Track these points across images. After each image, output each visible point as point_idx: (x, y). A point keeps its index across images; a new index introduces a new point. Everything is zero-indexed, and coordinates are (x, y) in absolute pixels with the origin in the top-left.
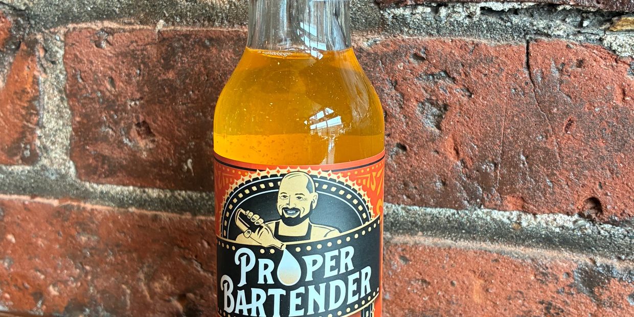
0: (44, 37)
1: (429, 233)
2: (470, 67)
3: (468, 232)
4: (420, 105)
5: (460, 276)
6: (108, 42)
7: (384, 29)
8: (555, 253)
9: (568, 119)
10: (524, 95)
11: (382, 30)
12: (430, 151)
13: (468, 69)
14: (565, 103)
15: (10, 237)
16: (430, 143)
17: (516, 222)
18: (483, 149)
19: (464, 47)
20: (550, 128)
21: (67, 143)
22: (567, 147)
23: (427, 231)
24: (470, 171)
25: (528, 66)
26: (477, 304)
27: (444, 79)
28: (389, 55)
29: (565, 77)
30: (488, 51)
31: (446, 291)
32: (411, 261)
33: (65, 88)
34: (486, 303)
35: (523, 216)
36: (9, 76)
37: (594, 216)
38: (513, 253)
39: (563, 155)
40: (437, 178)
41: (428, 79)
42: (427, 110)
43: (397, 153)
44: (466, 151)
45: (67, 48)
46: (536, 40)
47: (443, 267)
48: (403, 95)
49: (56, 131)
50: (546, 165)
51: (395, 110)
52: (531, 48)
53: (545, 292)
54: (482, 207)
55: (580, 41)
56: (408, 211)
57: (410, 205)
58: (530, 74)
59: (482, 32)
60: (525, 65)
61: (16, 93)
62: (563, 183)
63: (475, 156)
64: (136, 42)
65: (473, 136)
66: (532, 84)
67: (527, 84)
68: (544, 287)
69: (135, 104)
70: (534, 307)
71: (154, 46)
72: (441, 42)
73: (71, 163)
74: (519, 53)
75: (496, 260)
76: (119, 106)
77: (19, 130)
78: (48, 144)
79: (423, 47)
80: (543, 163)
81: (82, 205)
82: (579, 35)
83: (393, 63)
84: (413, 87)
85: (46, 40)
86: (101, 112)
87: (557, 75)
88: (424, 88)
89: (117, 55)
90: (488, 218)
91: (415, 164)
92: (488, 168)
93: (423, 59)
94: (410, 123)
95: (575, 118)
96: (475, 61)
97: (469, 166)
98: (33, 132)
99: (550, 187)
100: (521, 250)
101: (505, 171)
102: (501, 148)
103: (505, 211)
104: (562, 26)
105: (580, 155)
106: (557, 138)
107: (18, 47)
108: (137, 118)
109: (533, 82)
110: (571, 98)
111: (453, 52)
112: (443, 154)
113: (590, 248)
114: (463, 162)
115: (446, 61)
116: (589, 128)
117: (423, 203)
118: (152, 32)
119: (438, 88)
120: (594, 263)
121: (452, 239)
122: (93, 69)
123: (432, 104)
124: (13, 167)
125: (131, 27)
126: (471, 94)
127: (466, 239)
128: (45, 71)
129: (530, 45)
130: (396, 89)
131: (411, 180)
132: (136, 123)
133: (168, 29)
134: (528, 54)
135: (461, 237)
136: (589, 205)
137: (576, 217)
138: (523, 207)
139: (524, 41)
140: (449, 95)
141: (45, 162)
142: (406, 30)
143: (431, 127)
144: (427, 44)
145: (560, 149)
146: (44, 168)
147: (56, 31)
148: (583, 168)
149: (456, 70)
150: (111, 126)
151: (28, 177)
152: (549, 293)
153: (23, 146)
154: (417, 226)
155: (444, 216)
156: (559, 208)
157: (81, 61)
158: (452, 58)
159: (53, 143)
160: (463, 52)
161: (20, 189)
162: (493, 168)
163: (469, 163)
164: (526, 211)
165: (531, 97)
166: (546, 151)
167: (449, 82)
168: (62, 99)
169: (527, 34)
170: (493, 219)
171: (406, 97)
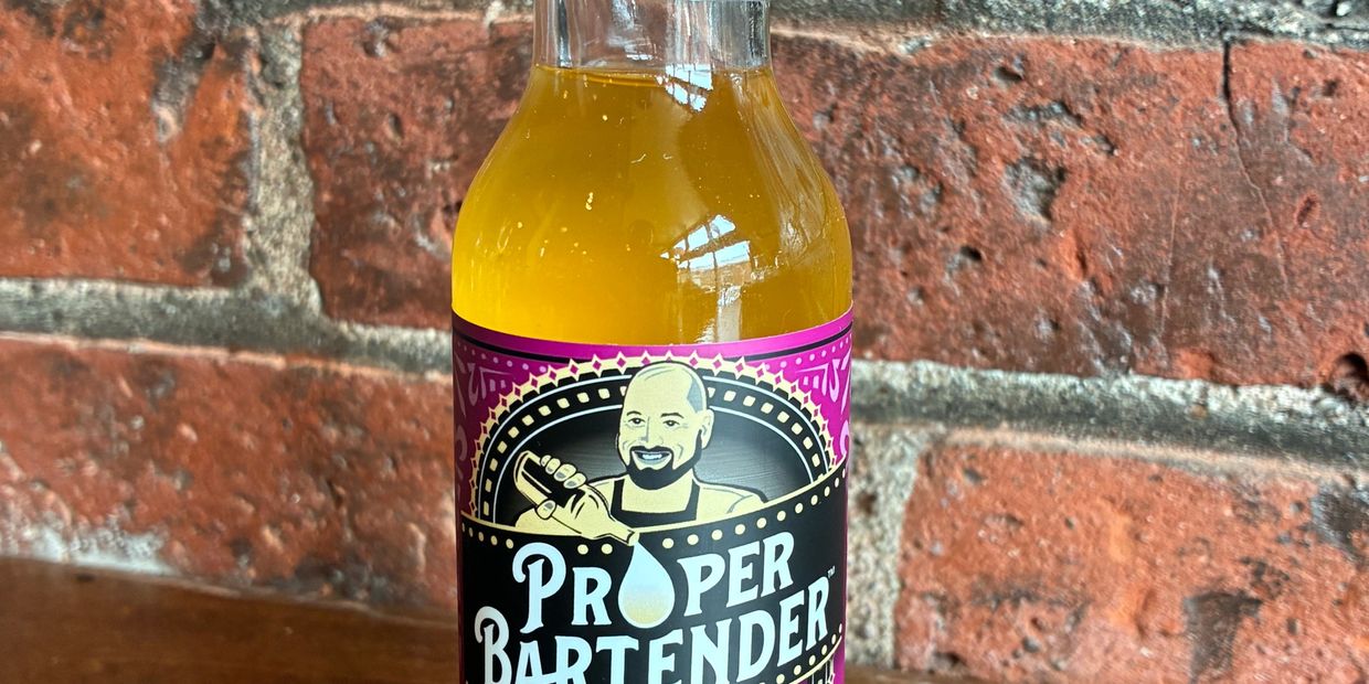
0: (260, 34)
1: (1023, 424)
2: (1111, 94)
3: (1103, 422)
4: (1011, 169)
5: (1083, 508)
6: (388, 44)
7: (940, 18)
8: (1273, 464)
9: (1305, 198)
10: (1217, 150)
11: (936, 22)
12: (1028, 262)
13: (1107, 99)
14: (1300, 166)
15: (187, 431)
16: (1030, 247)
17: (1197, 403)
18: (1135, 257)
19: (1099, 54)
20: (1268, 216)
21: (304, 244)
22: (1301, 253)
23: (1019, 419)
24: (1108, 300)
25: (1227, 93)
26: (1117, 564)
27: (1058, 117)
28: (949, 71)
29: (1301, 115)
30: (1148, 63)
31: (1056, 539)
32: (986, 478)
33: (302, 136)
34: (1134, 563)
35: (1212, 391)
36: (191, 112)
37: (1352, 390)
38: (1190, 464)
39: (1294, 269)
40: (1041, 315)
41: (1027, 118)
42: (1024, 182)
43: (962, 266)
44: (1102, 262)
45: (307, 56)
46: (1243, 42)
47: (1051, 492)
48: (976, 150)
49: (283, 220)
50: (1259, 289)
51: (960, 181)
52: (1232, 58)
53: (1252, 540)
54: (1131, 372)
55: (1331, 44)
56: (981, 381)
57: (986, 368)
58: (1231, 108)
59: (1136, 25)
60: (1220, 90)
61: (203, 145)
62: (1293, 324)
63: (1119, 270)
64: (446, 45)
65: (1116, 232)
66: (1234, 130)
67: (1224, 128)
68: (1252, 530)
69: (442, 169)
70: (1230, 570)
71: (481, 53)
72: (1054, 45)
73: (313, 285)
74: (1209, 66)
75: (1157, 478)
76: (409, 172)
77: (208, 217)
78: (267, 246)
79: (1018, 54)
80: (1254, 286)
81: (333, 366)
82: (1329, 32)
83: (957, 85)
84: (998, 133)
85: (264, 41)
86: (374, 184)
87: (1283, 110)
88: (1018, 136)
89: (407, 71)
90: (1143, 394)
91: (998, 286)
92: (1143, 294)
93: (1016, 78)
94: (989, 205)
95: (1319, 196)
96: (1122, 82)
97: (1105, 291)
98: (236, 222)
99: (1265, 332)
100: (1205, 457)
101: (1178, 302)
102: (1170, 255)
103: (1176, 379)
104: (1297, 15)
105: (1327, 269)
106: (1281, 236)
107: (208, 53)
108: (445, 195)
109: (1236, 124)
110: (1310, 156)
111: (1078, 63)
112: (1054, 267)
113: (1343, 454)
114: (1095, 283)
115: (1063, 83)
116: (1347, 215)
117: (1013, 365)
118: (478, 24)
119: (1046, 136)
120: (1353, 482)
121: (1069, 436)
122: (360, 97)
123: (1035, 167)
124: (195, 292)
125: (435, 15)
126: (1113, 147)
127: (1097, 435)
128: (261, 100)
129: (1232, 51)
130: (963, 138)
131: (989, 318)
132: (444, 205)
133: (511, 19)
134: (1227, 69)
135: (1088, 432)
136: (1344, 370)
137: (1317, 392)
138: (1212, 372)
139: (1219, 43)
140: (1068, 149)
141: (260, 281)
142: (984, 20)
143: (1030, 212)
144: (1027, 48)
145: (1288, 257)
146: (257, 294)
147: (286, 23)
148: (1332, 294)
149: (1083, 101)
150: (393, 210)
151: (225, 312)
152: (1261, 543)
153: (216, 250)
154: (999, 409)
155: (1054, 391)
156: (1285, 374)
157: (334, 83)
158: (1077, 76)
159: (277, 244)
160: (1097, 65)
161: (207, 336)
162: (1153, 296)
163: (1107, 286)
164: (1217, 380)
165: (1232, 154)
166: (1260, 261)
167: (1068, 124)
168: (295, 158)
169: (1225, 29)
170: (1153, 397)
171: (983, 154)
